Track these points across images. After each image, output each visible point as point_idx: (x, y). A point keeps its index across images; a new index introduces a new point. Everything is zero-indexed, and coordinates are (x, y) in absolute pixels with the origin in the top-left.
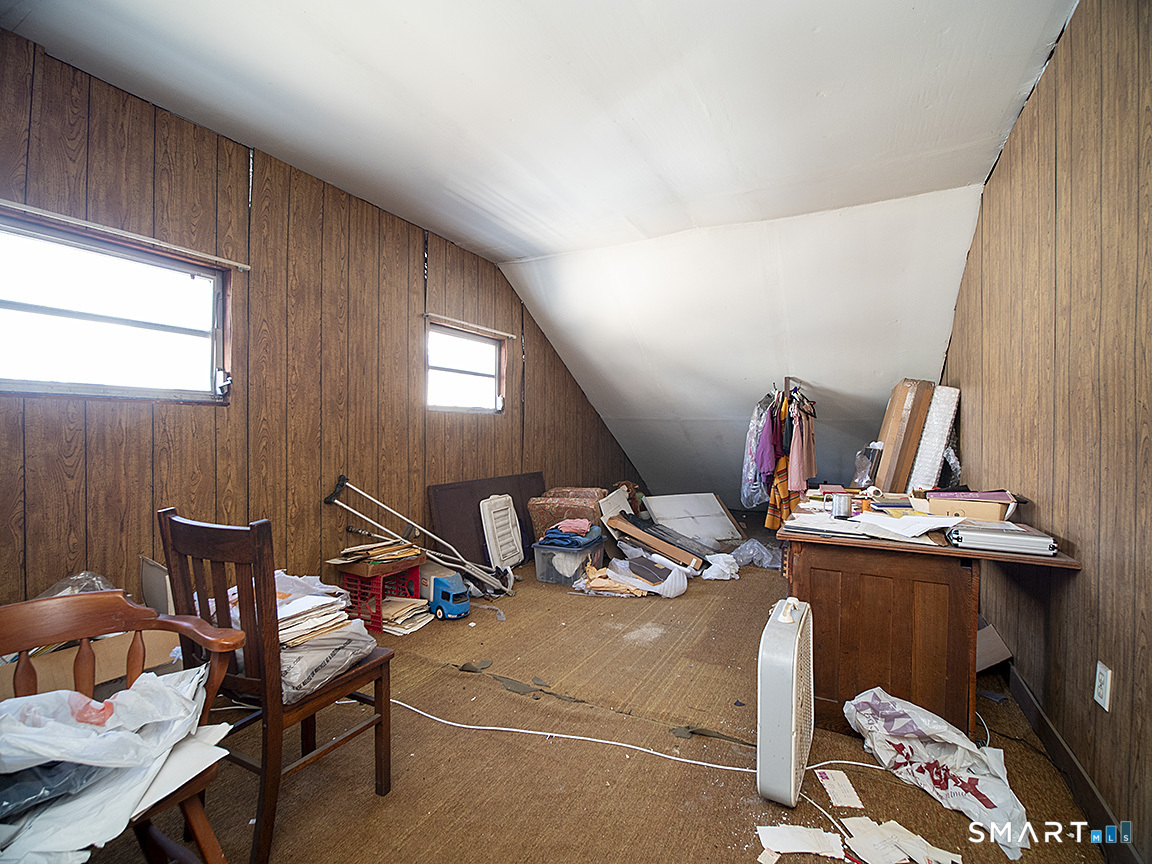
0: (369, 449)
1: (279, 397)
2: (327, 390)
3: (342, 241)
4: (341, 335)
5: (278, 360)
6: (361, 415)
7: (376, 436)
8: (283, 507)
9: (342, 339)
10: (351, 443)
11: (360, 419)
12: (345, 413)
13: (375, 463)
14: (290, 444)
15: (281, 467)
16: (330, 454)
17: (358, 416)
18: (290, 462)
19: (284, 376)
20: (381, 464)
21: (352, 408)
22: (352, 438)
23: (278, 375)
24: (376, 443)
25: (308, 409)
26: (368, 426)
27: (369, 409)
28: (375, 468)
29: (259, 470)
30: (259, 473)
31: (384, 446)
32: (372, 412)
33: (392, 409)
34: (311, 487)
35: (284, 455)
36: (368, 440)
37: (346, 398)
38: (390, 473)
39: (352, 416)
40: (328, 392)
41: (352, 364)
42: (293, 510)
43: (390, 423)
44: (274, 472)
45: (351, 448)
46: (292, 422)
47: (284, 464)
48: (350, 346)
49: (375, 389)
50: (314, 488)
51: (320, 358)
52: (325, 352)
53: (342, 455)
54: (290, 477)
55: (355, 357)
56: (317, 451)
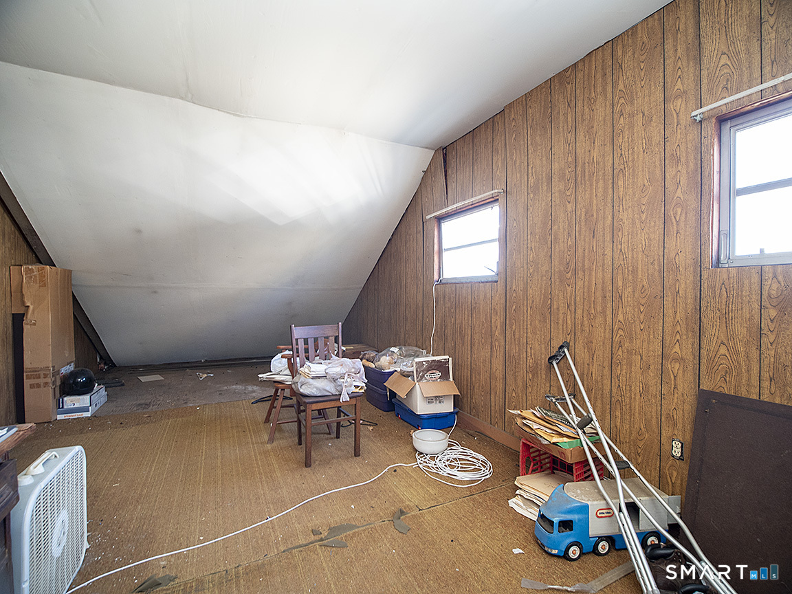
0: (600, 319)
1: (522, 272)
2: (556, 262)
3: (569, 115)
4: (569, 206)
5: (522, 245)
6: (590, 282)
7: (609, 305)
8: (525, 356)
9: (569, 209)
10: (579, 312)
11: (589, 287)
12: (572, 281)
13: (608, 335)
14: (529, 308)
15: (523, 326)
16: (558, 319)
17: (586, 283)
18: (529, 322)
19: (525, 256)
20: (616, 339)
21: (580, 275)
22: (579, 306)
23: (522, 257)
24: (609, 313)
25: (541, 280)
26: (599, 294)
27: (600, 274)
28: (608, 342)
29: (511, 325)
30: (511, 327)
31: (621, 317)
32: (604, 278)
33: (635, 271)
34: (543, 346)
35: (525, 317)
36: (599, 309)
37: (573, 266)
38: (630, 352)
39: (580, 283)
40: (557, 263)
41: (580, 231)
42: (531, 361)
43: (630, 289)
44: (520, 329)
45: (579, 315)
46: (530, 291)
47: (525, 323)
48: (578, 213)
49: (609, 252)
50: (545, 347)
51: (551, 235)
52: (555, 228)
53: (569, 322)
54: (529, 335)
55: (583, 223)
56: (548, 315)
